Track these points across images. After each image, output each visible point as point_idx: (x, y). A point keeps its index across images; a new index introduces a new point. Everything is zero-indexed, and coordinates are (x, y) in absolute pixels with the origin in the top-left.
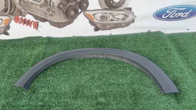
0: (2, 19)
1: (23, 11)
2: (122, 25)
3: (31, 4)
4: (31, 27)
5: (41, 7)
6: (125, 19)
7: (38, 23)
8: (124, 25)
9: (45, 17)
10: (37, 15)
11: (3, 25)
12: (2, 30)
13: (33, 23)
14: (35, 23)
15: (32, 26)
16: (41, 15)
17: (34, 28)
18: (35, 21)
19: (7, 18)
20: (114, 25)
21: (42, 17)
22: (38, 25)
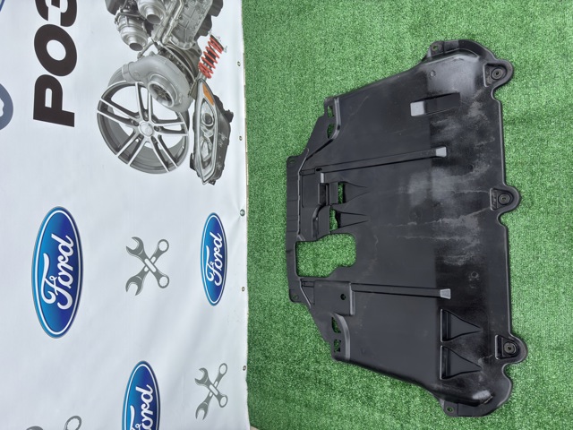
0: (204, 100)
1: (191, 45)
3: (181, 18)
4: (218, 57)
5: (186, 6)
7: (212, 37)
9: (203, 13)
10: (200, 25)
11: (214, 107)
12: (222, 117)
13: (212, 47)
14: (212, 42)
15: (216, 51)
16: (200, 18)
17: (220, 52)
19: (201, 86)
21: (203, 19)
22: (216, 40)
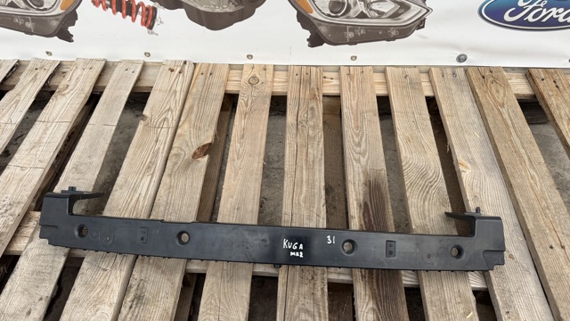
2: (390, 33)
6: (400, 14)
7: (155, 10)
8: (394, 33)
12: (55, 24)
13: (140, 10)
17: (143, 24)
20: (366, 30)
22: (154, 17)
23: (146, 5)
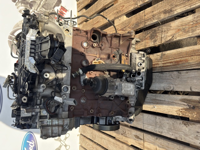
1: (51, 11)
4: (65, 14)
7: (62, 6)
13: (62, 10)
17: (66, 12)
18: (60, 7)
23: (61, 8)
